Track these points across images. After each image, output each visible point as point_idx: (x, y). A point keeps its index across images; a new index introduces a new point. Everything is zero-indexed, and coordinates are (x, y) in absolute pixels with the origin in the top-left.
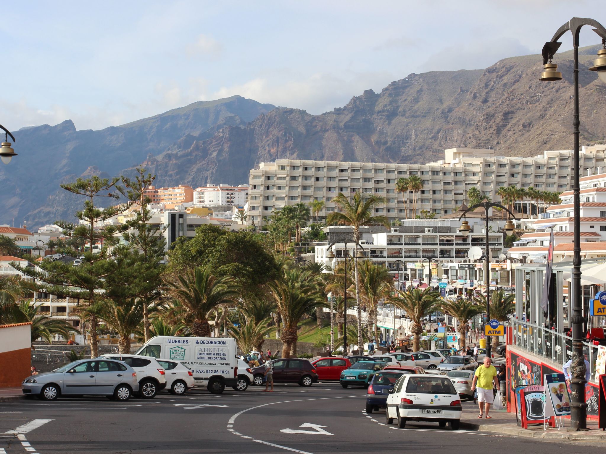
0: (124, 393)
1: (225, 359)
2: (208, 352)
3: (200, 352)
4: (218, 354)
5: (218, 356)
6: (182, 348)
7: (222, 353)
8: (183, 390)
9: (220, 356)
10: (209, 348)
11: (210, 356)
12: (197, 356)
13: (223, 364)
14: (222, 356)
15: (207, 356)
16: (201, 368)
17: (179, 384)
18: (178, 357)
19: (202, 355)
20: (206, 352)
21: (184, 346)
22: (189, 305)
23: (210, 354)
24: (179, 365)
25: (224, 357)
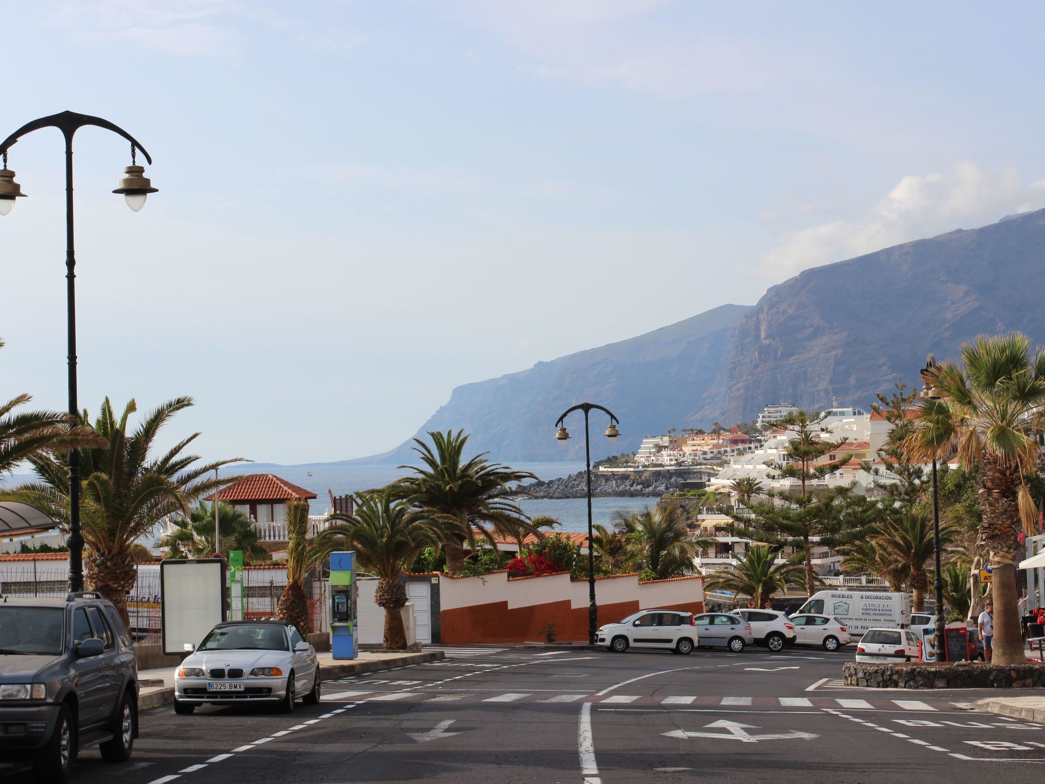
0: (737, 645)
1: (891, 615)
2: (873, 608)
3: (865, 607)
4: (883, 610)
5: (883, 612)
6: (845, 603)
7: (887, 608)
8: (835, 646)
9: (885, 612)
10: (873, 603)
11: (875, 612)
12: (861, 611)
13: (889, 621)
14: (887, 612)
15: (872, 612)
16: (866, 624)
17: (830, 640)
18: (842, 613)
19: (866, 611)
20: (871, 607)
21: (848, 601)
22: (901, 554)
23: (875, 610)
24: (832, 621)
25: (890, 613)
